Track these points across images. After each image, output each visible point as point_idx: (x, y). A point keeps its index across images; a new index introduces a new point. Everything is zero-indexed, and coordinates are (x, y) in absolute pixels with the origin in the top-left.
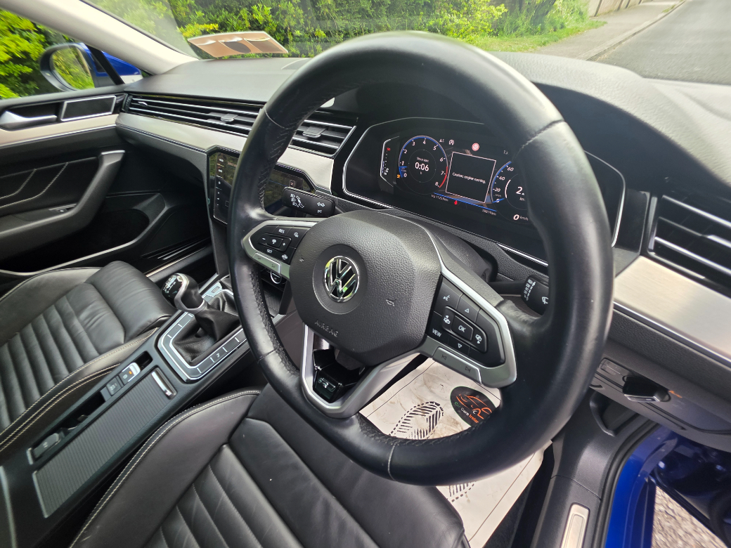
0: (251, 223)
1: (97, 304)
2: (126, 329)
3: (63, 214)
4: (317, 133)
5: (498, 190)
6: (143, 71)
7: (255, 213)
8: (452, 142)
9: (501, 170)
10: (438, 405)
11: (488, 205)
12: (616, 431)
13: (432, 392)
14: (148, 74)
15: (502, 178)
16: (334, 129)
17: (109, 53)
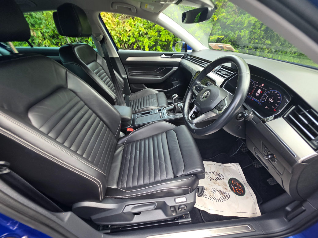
0: (196, 84)
1: (155, 98)
2: (158, 105)
3: (159, 78)
4: (224, 73)
5: (264, 98)
6: (193, 50)
7: (198, 82)
8: (257, 82)
9: (267, 93)
10: (223, 177)
11: (260, 102)
12: (289, 220)
13: (224, 173)
14: (194, 51)
15: (266, 95)
16: (228, 72)
17: (188, 44)
